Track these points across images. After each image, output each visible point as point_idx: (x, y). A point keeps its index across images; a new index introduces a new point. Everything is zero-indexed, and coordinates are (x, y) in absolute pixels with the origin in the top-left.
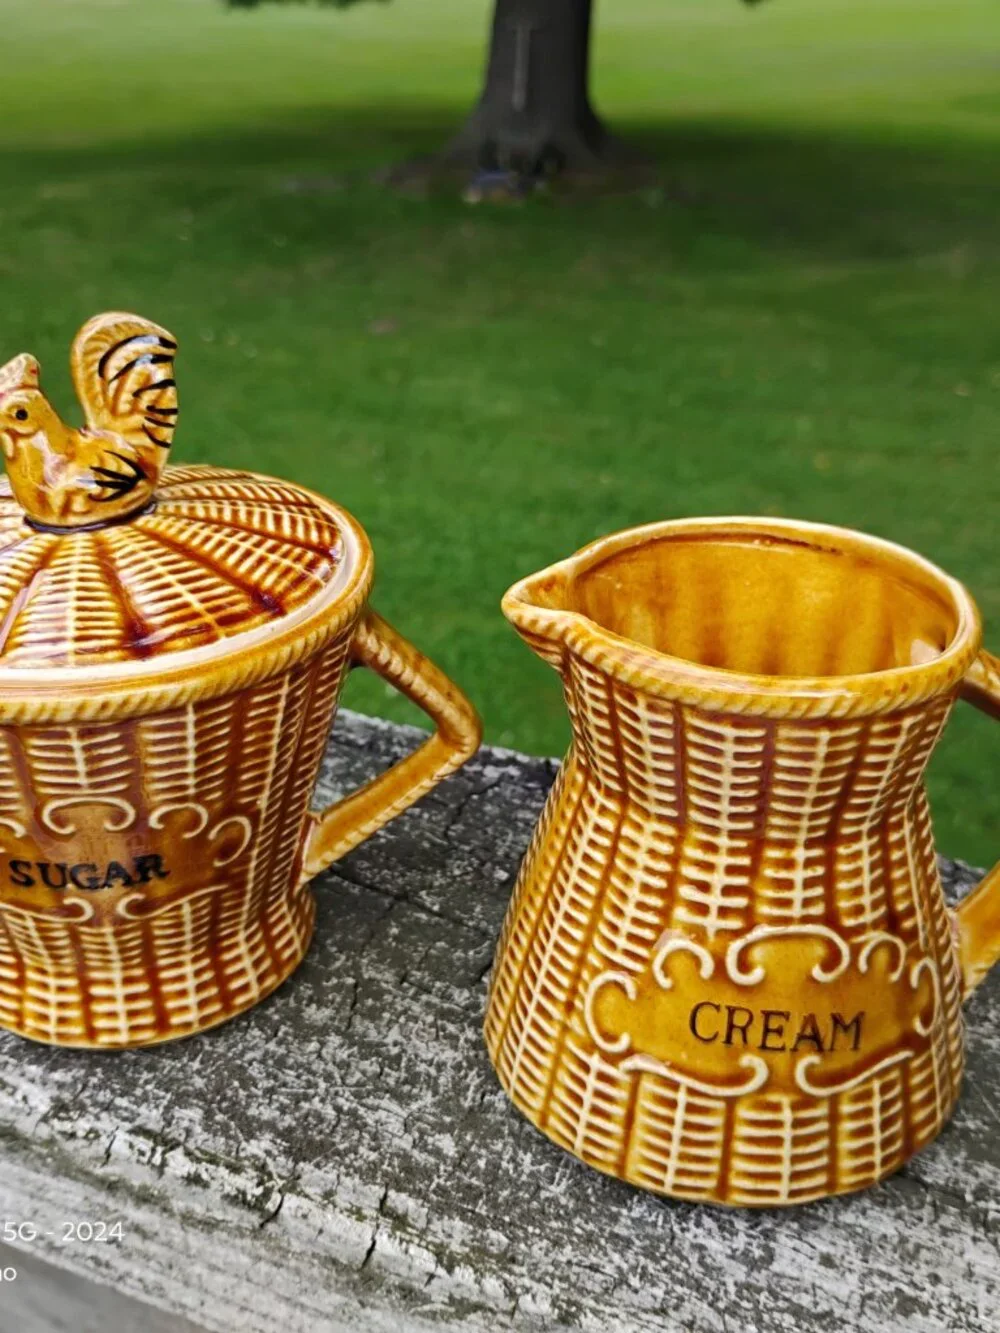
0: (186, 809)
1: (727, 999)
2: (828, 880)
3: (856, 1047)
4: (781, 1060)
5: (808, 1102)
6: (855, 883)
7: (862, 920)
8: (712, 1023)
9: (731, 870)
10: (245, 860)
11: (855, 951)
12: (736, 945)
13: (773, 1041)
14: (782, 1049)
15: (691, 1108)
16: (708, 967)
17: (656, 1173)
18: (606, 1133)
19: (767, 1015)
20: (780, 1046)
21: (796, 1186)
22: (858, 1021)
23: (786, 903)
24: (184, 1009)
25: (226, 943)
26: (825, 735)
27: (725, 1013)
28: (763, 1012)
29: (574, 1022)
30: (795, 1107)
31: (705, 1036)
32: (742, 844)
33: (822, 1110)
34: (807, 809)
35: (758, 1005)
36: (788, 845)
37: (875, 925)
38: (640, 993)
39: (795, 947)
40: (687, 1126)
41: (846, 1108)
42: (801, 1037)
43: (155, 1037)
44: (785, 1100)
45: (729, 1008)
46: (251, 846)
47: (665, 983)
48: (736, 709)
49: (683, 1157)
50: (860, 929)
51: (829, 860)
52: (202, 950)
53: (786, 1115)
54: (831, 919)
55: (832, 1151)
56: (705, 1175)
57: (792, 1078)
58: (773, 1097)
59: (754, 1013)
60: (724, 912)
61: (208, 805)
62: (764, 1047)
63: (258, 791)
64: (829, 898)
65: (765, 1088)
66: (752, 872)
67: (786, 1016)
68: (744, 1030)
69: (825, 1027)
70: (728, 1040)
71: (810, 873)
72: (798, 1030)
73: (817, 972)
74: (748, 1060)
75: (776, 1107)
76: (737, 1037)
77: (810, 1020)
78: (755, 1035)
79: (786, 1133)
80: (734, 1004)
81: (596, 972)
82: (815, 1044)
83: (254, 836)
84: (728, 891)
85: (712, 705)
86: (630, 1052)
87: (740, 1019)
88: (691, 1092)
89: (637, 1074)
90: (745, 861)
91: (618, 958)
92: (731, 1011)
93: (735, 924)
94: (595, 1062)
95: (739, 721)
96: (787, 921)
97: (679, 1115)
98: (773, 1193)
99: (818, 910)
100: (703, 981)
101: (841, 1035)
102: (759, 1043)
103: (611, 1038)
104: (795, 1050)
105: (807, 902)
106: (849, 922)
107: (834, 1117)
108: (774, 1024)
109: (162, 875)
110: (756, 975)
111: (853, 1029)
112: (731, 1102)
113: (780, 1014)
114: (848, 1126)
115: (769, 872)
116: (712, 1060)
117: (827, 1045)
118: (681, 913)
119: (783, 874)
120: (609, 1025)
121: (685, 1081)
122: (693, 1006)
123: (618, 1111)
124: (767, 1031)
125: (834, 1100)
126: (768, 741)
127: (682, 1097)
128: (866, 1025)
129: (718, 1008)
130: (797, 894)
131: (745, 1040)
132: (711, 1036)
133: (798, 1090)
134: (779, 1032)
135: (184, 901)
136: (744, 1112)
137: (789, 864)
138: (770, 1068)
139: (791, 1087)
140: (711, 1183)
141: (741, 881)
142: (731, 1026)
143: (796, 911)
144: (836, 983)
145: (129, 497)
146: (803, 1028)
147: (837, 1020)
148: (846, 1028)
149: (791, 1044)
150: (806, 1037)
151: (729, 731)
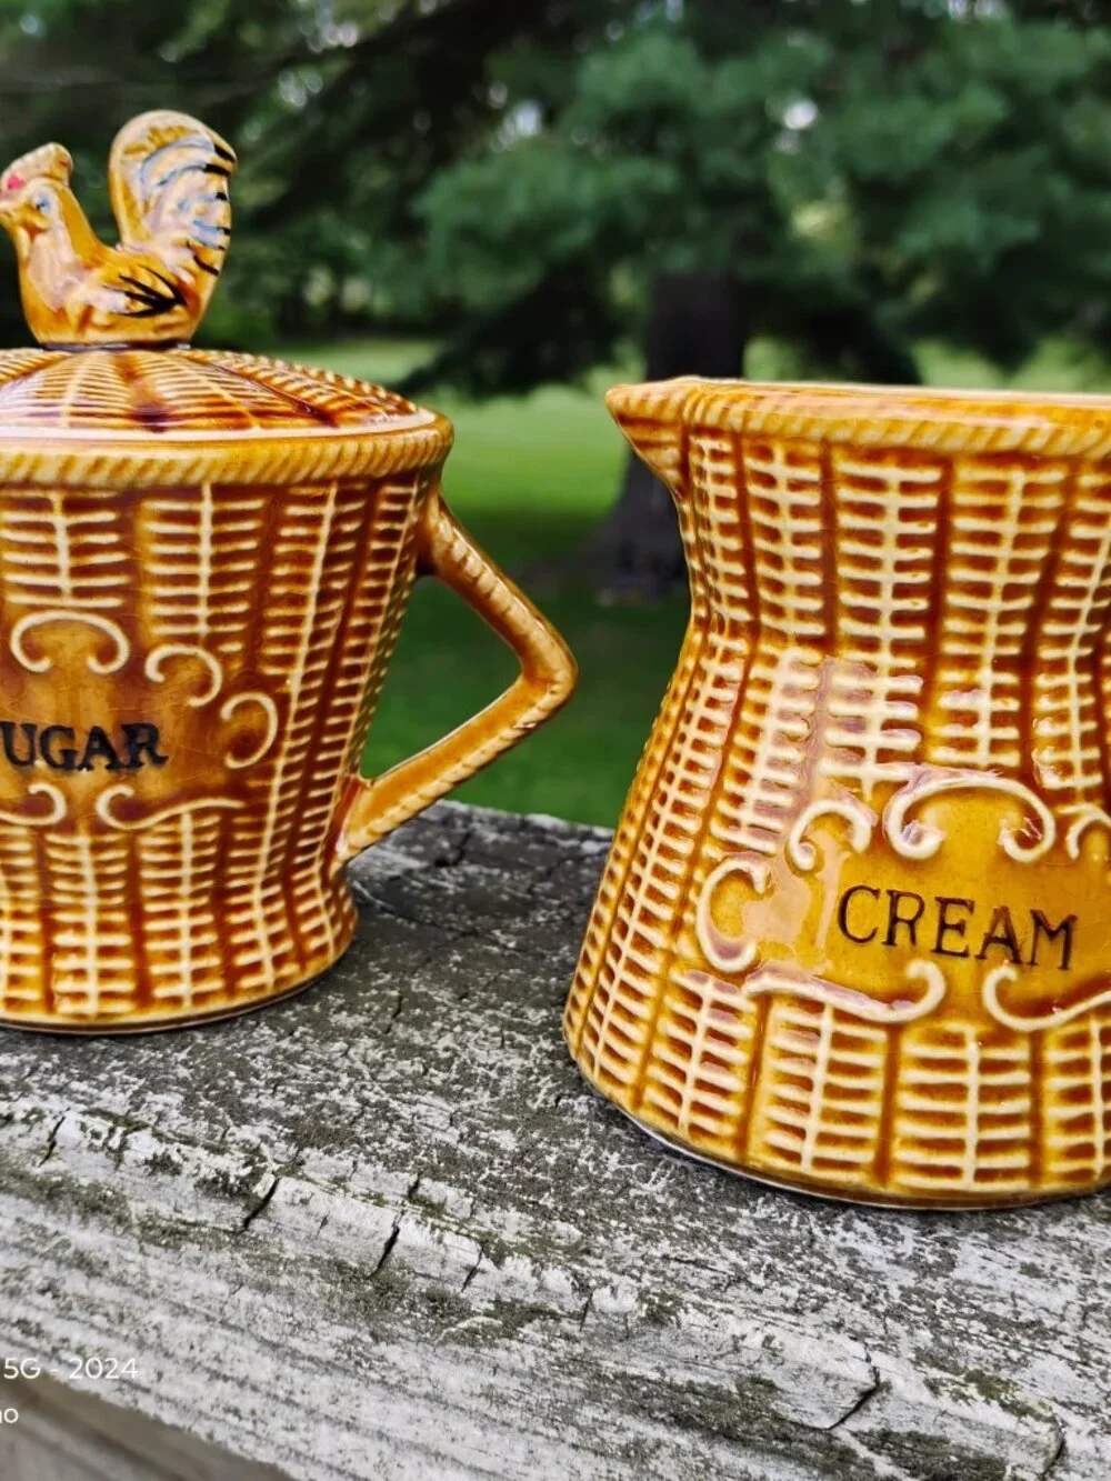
0: (194, 657)
1: (888, 880)
2: (1023, 719)
3: (1065, 966)
4: (963, 968)
5: (1001, 1036)
6: (1061, 729)
7: (1069, 782)
8: (869, 915)
10: (265, 771)
11: (1063, 825)
12: (901, 803)
13: (952, 941)
14: (965, 955)
15: (839, 1041)
16: (863, 835)
17: (789, 1142)
18: (724, 1093)
19: (944, 903)
20: (961, 950)
21: (989, 1162)
22: (1067, 926)
23: (968, 745)
24: (173, 977)
25: (235, 900)
26: (1018, 477)
27: (885, 900)
28: (938, 899)
29: (684, 946)
30: (986, 1041)
31: (860, 936)
32: (909, 662)
33: (1019, 1053)
34: (995, 604)
35: (931, 890)
36: (968, 662)
37: (1089, 795)
38: (770, 882)
39: (977, 807)
40: (835, 1067)
41: (1054, 1055)
42: (990, 939)
43: (132, 1013)
44: (970, 1030)
45: (890, 893)
46: (274, 751)
47: (805, 861)
48: (900, 438)
49: (827, 1115)
50: (1066, 796)
51: (1025, 693)
52: (204, 901)
53: (972, 1053)
54: (1027, 774)
55: (1035, 1118)
56: (857, 1142)
57: (978, 996)
58: (952, 1026)
59: (924, 899)
60: (886, 756)
61: (225, 659)
62: (939, 950)
63: (287, 661)
64: (1025, 744)
65: (938, 1013)
66: (922, 701)
67: (969, 905)
68: (912, 924)
69: (1024, 930)
70: (891, 941)
71: (999, 705)
72: (986, 928)
73: (1011, 847)
74: (922, 968)
75: (956, 1040)
76: (902, 933)
77: (1002, 914)
78: (927, 931)
79: (972, 1079)
80: (898, 888)
81: (714, 865)
82: (1009, 951)
83: (281, 735)
84: (890, 725)
85: (870, 437)
86: (752, 970)
87: (907, 909)
88: (842, 1016)
89: (765, 1000)
90: (914, 685)
91: (741, 837)
92: (895, 897)
93: (900, 772)
94: (708, 991)
95: (907, 456)
96: (972, 767)
97: (823, 1050)
98: (953, 1172)
99: (1011, 759)
100: (856, 855)
101: (1044, 941)
102: (934, 946)
103: (730, 952)
104: (981, 957)
105: (996, 746)
106: (1051, 781)
107: (1037, 1067)
108: (954, 915)
109: (159, 761)
110: (929, 845)
111: (1062, 933)
112: (895, 1032)
113: (962, 902)
114: (1056, 1083)
115: (946, 701)
116: (871, 966)
117: (1026, 955)
118: (826, 764)
119: (964, 703)
121: (832, 999)
122: (842, 893)
123: (738, 1056)
124: (943, 927)
125: (1037, 1039)
126: (943, 487)
127: (826, 1023)
128: (1078, 936)
129: (876, 893)
130: (983, 731)
131: (913, 938)
132: (867, 936)
133: (989, 1018)
134: (960, 928)
135: (184, 809)
136: (912, 1047)
137: (970, 689)
138: (948, 979)
139: (975, 1008)
140: (865, 1156)
141: (907, 712)
142: (894, 920)
143: (982, 756)
144: (1037, 864)
145: (163, 319)
146: (994, 927)
147: (1039, 921)
148: (1052, 935)
149: (976, 948)
150: (997, 940)
151: (892, 473)
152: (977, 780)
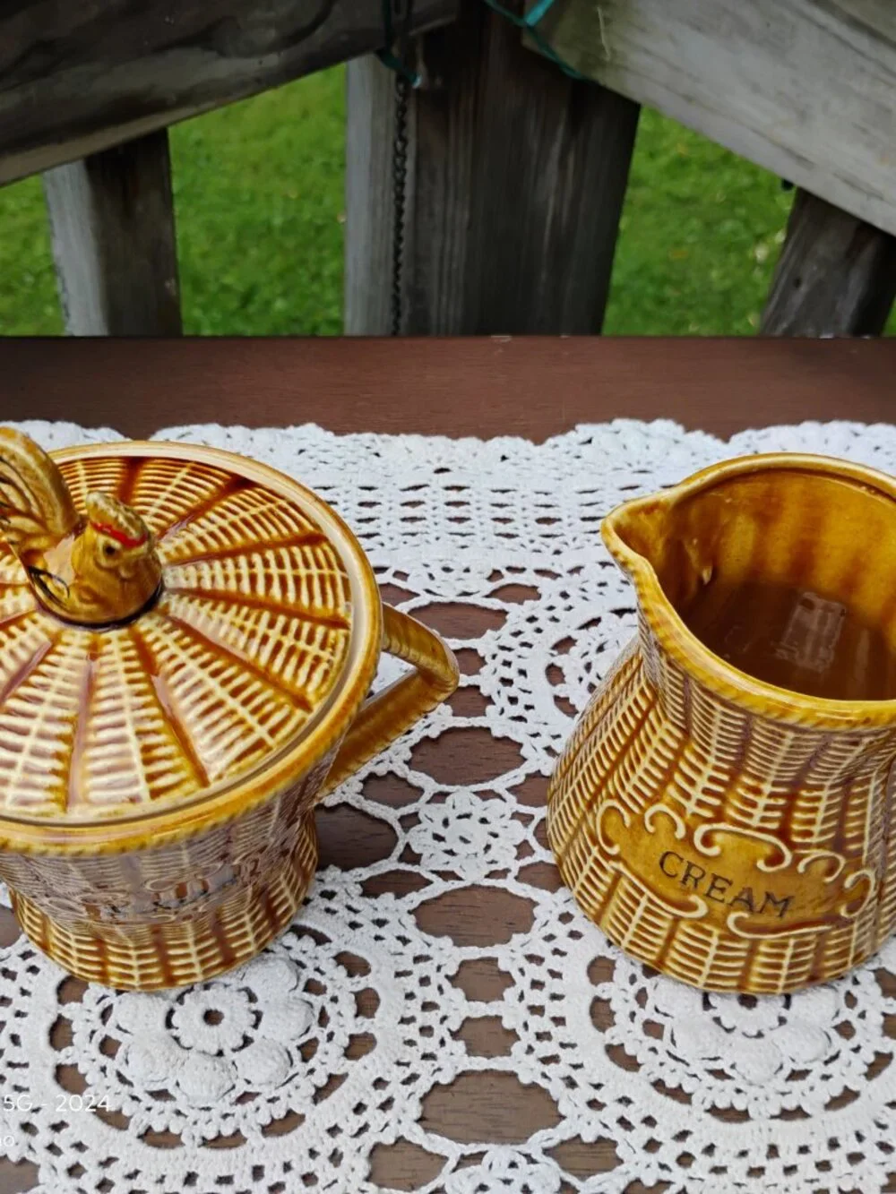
1: (689, 857)
2: (788, 809)
3: (781, 915)
4: (719, 907)
5: (733, 937)
6: (810, 816)
7: (808, 840)
8: (676, 867)
9: (712, 780)
11: (797, 859)
12: (704, 828)
13: (715, 893)
14: (722, 901)
15: (648, 910)
16: (681, 832)
17: (617, 936)
19: (716, 878)
20: (720, 899)
21: (712, 981)
22: (787, 901)
23: (748, 815)
27: (685, 866)
28: (713, 875)
29: (590, 817)
30: (721, 938)
31: (669, 873)
32: (725, 767)
33: (743, 946)
35: (711, 870)
36: (759, 779)
37: (820, 845)
38: (632, 825)
39: (746, 842)
40: (644, 919)
41: (763, 949)
42: (737, 899)
44: (716, 932)
45: (689, 863)
47: (651, 829)
49: (636, 934)
50: (805, 846)
51: (792, 797)
53: (714, 941)
54: (783, 833)
55: (746, 970)
56: (648, 951)
57: (725, 922)
58: (708, 927)
59: (706, 872)
60: (700, 803)
62: (708, 895)
64: (786, 820)
65: (702, 919)
66: (728, 786)
67: (730, 883)
68: (696, 880)
69: (759, 898)
70: (684, 882)
71: (772, 802)
72: (736, 894)
73: (761, 864)
74: (695, 899)
75: (709, 934)
76: (690, 882)
77: (748, 890)
78: (705, 885)
79: (712, 950)
80: (693, 861)
81: (609, 796)
82: (748, 906)
84: (707, 792)
86: (617, 859)
87: (696, 873)
88: (650, 901)
89: (619, 873)
90: (725, 778)
91: (625, 797)
92: (690, 866)
93: (707, 814)
94: (595, 851)
96: (747, 826)
97: (640, 910)
98: (694, 980)
99: (774, 826)
100: (676, 839)
101: (770, 905)
102: (706, 892)
103: (609, 843)
104: (731, 904)
105: (765, 819)
106: (797, 839)
107: (753, 951)
108: (719, 884)
110: (714, 851)
111: (781, 905)
112: (677, 919)
113: (727, 881)
114: (762, 959)
115: (741, 791)
116: (671, 889)
117: (757, 909)
118: (671, 790)
119: (750, 796)
120: (610, 833)
121: (648, 893)
122: (665, 851)
123: (602, 887)
124: (713, 886)
125: (755, 942)
127: (644, 901)
128: (791, 906)
129: (681, 859)
130: (758, 812)
131: (696, 885)
132: (672, 875)
133: (727, 929)
134: (722, 890)
136: (683, 926)
137: (757, 791)
138: (710, 909)
139: (722, 924)
140: (652, 957)
141: (718, 789)
142: (687, 875)
143: (755, 822)
144: (775, 874)
146: (741, 894)
147: (769, 896)
148: (775, 903)
149: (729, 899)
150: (742, 900)
152: (748, 832)
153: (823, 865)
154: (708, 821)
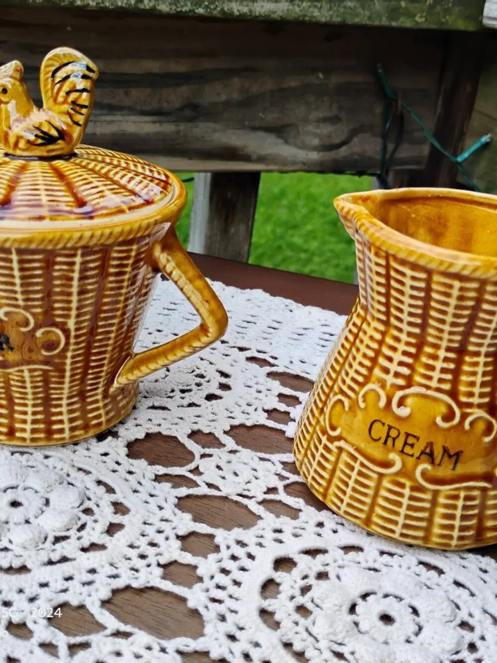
1: (389, 421)
2: (456, 373)
3: (454, 469)
4: (410, 461)
5: (418, 488)
6: (472, 379)
7: (471, 400)
8: (380, 431)
9: (405, 353)
11: (464, 416)
12: (399, 394)
13: (407, 449)
14: (412, 456)
15: (360, 474)
16: (383, 402)
17: (338, 503)
18: (322, 477)
19: (408, 435)
20: (411, 454)
21: (405, 531)
22: (458, 454)
23: (430, 378)
26: (457, 284)
27: (386, 428)
28: (406, 433)
29: (321, 419)
30: (413, 489)
31: (375, 438)
32: (413, 341)
33: (428, 496)
34: (447, 328)
35: (404, 429)
36: (436, 347)
37: (480, 406)
38: (350, 408)
39: (429, 403)
40: (357, 482)
41: (442, 500)
42: (423, 453)
44: (408, 484)
45: (389, 426)
47: (362, 405)
48: (412, 259)
49: (352, 498)
50: (470, 405)
51: (459, 362)
53: (407, 492)
54: (453, 394)
55: (430, 520)
56: (361, 510)
57: (414, 472)
58: (402, 480)
59: (401, 431)
60: (397, 375)
62: (402, 451)
64: (455, 382)
65: (397, 474)
66: (416, 357)
67: (418, 438)
68: (394, 439)
69: (438, 452)
70: (385, 443)
71: (445, 365)
72: (422, 448)
73: (439, 420)
74: (393, 456)
75: (402, 486)
76: (390, 442)
77: (430, 444)
78: (399, 443)
79: (405, 501)
80: (392, 424)
81: (336, 394)
82: (430, 459)
84: (401, 364)
85: (401, 255)
86: (339, 438)
87: (393, 433)
88: (362, 465)
89: (340, 449)
90: (413, 350)
91: (345, 388)
92: (390, 428)
93: (401, 382)
94: (324, 439)
95: (414, 267)
96: (428, 387)
97: (354, 475)
98: (393, 531)
99: (446, 387)
100: (379, 409)
101: (446, 458)
102: (401, 449)
103: (333, 429)
104: (418, 458)
105: (441, 381)
106: (463, 399)
107: (434, 502)
108: (411, 440)
110: (404, 412)
111: (454, 459)
112: (381, 476)
113: (414, 436)
114: (441, 510)
115: (424, 359)
116: (376, 451)
117: (437, 461)
118: (377, 372)
119: (431, 362)
120: (334, 422)
121: (360, 458)
122: (372, 420)
123: (329, 466)
124: (405, 443)
125: (436, 493)
126: (428, 281)
127: (357, 466)
128: (463, 458)
129: (384, 424)
130: (436, 375)
131: (394, 445)
132: (378, 438)
133: (416, 481)
134: (412, 446)
136: (386, 483)
137: (435, 357)
138: (404, 464)
139: (411, 477)
140: (363, 516)
141: (409, 360)
142: (388, 436)
143: (434, 384)
144: (449, 429)
146: (426, 448)
147: (445, 450)
148: (450, 456)
149: (417, 454)
150: (426, 453)
151: (408, 272)
152: (430, 393)
153: (481, 426)
154: (401, 388)
